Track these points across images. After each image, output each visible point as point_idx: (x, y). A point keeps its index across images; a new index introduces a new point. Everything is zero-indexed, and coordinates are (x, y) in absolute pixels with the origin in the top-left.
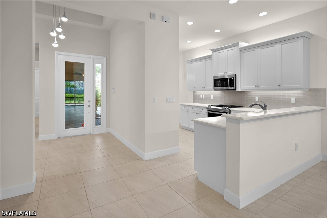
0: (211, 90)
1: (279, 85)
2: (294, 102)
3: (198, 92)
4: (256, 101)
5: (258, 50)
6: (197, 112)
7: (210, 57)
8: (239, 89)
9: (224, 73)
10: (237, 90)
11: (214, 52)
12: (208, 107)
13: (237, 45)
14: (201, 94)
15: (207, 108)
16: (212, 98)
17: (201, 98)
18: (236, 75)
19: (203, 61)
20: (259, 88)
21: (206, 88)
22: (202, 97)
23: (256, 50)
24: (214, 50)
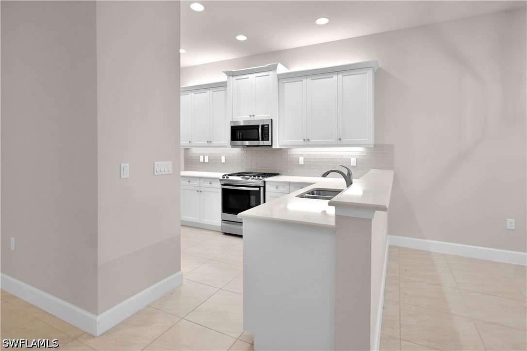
0: (225, 146)
1: (340, 139)
2: (355, 165)
3: (195, 151)
4: (300, 163)
5: (308, 82)
6: (198, 189)
7: (222, 85)
8: (276, 145)
9: (250, 116)
10: (274, 147)
11: (231, 77)
12: (222, 178)
13: (274, 68)
14: (202, 155)
15: (220, 180)
16: (223, 161)
17: (202, 160)
18: (272, 120)
19: (208, 92)
20: (309, 143)
21: (214, 143)
22: (204, 159)
23: (305, 81)
24: (231, 74)
